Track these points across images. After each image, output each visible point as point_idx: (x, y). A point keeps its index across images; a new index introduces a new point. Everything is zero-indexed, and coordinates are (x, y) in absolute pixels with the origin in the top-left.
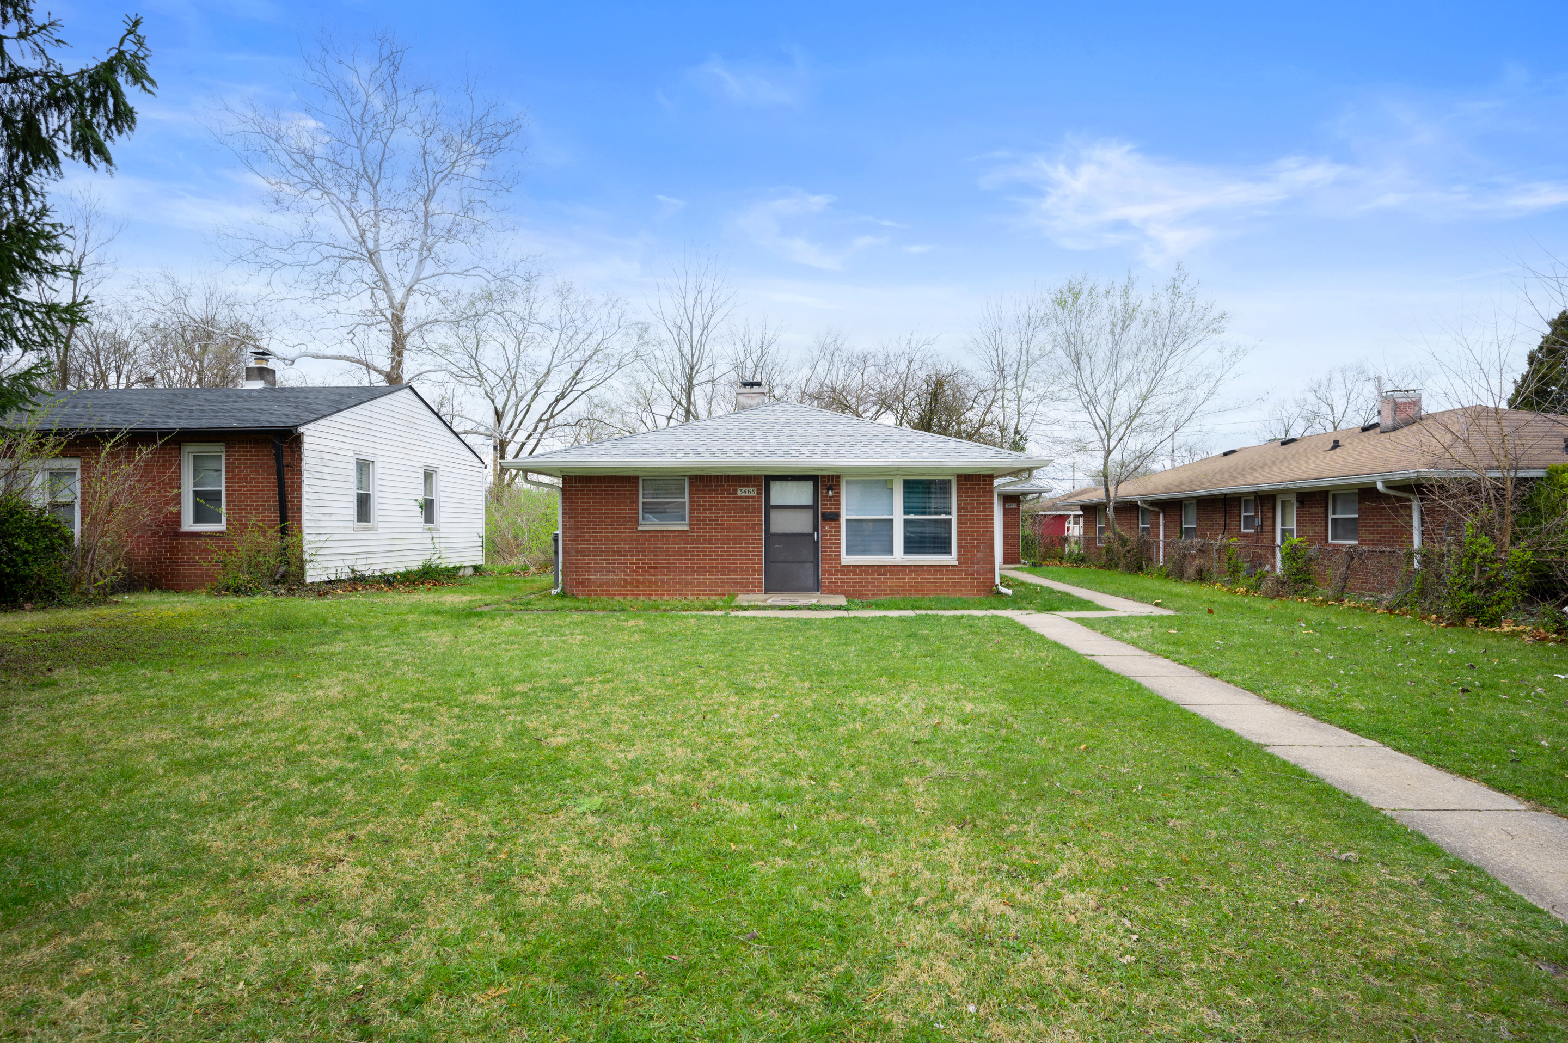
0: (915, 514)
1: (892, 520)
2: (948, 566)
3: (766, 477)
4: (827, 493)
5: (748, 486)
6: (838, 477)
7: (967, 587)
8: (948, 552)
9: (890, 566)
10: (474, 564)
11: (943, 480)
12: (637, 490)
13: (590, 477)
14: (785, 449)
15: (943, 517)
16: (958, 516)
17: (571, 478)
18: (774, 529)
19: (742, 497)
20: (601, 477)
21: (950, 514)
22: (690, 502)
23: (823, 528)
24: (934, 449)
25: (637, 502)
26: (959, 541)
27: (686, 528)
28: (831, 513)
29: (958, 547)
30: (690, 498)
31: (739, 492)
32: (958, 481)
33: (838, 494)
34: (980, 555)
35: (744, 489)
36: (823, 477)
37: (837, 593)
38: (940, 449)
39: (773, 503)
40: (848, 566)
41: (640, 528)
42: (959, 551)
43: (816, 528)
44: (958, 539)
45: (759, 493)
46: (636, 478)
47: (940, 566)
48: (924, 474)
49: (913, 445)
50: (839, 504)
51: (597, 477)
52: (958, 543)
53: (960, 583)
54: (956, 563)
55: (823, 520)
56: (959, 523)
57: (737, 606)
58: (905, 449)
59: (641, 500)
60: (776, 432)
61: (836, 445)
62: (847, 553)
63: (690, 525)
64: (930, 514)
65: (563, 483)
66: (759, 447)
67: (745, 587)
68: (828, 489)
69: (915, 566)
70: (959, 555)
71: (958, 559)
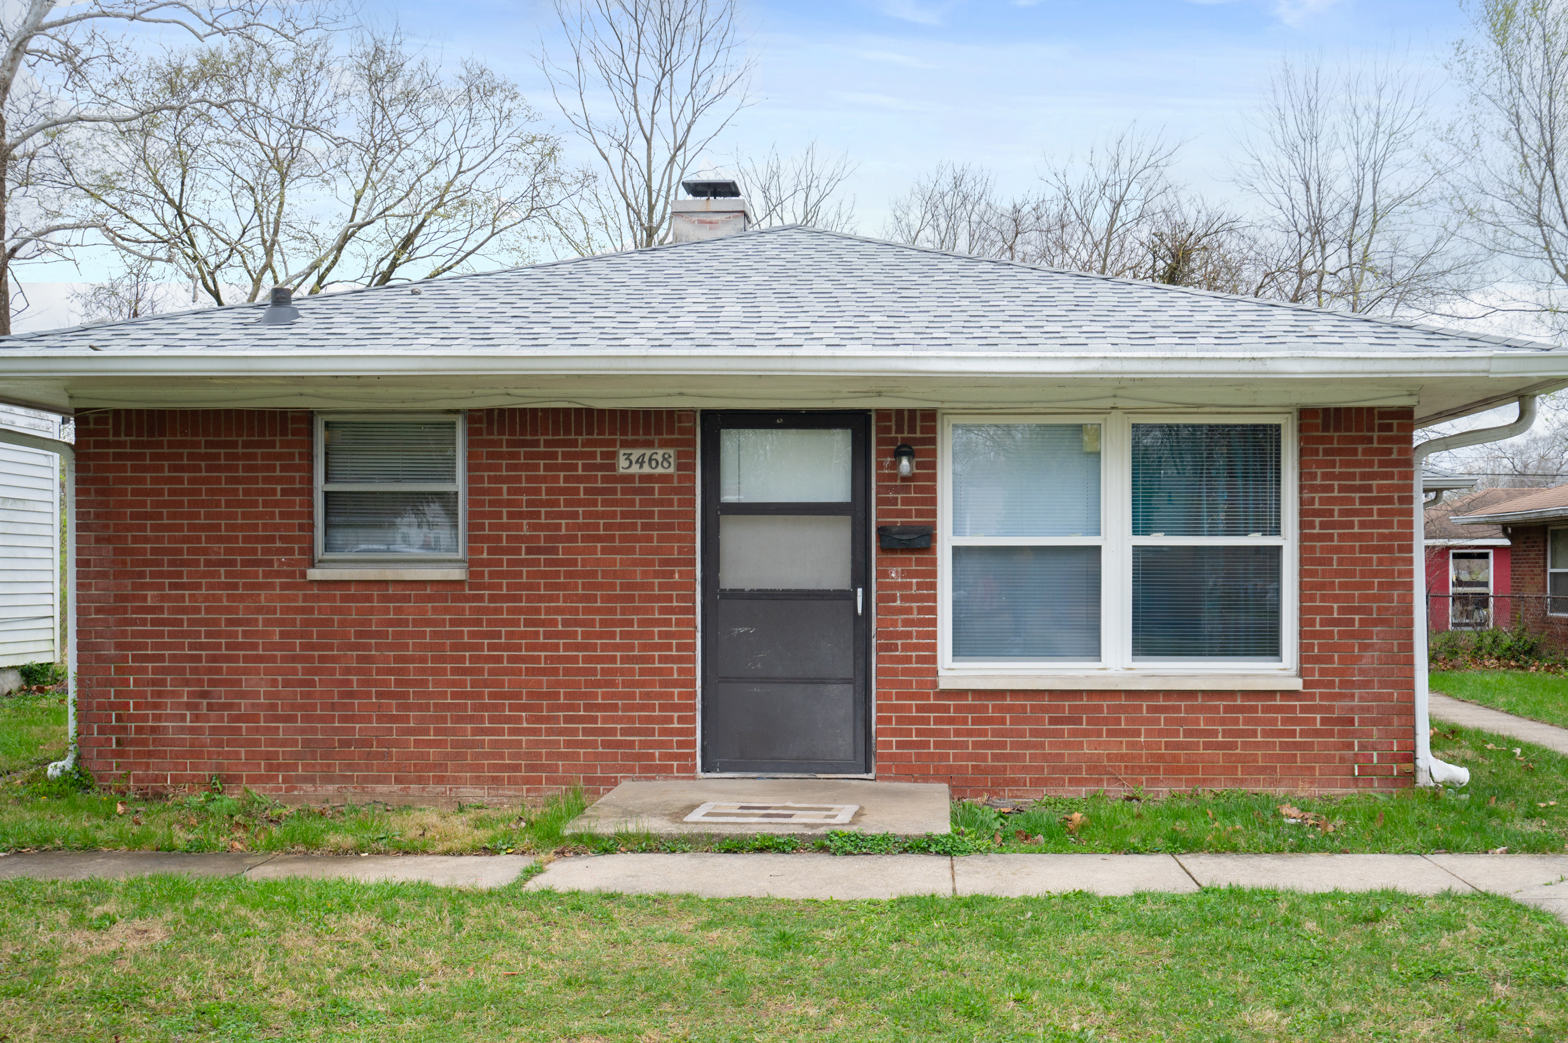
0: (1169, 533)
1: (1098, 549)
2: (1271, 694)
3: (707, 414)
4: (895, 465)
5: (648, 444)
6: (930, 416)
7: (1330, 759)
8: (1272, 649)
9: (1091, 693)
10: (20, 662)
11: (1255, 427)
12: (310, 456)
13: (162, 413)
14: (764, 327)
15: (1255, 540)
16: (1303, 538)
17: (102, 416)
18: (731, 578)
19: (630, 478)
20: (195, 413)
21: (1277, 531)
22: (471, 492)
23: (882, 574)
24: (1229, 327)
25: (310, 492)
26: (1304, 612)
27: (457, 574)
28: (906, 529)
29: (1302, 634)
30: (471, 480)
31: (622, 463)
32: (1301, 429)
33: (928, 467)
34: (1370, 660)
35: (636, 453)
36: (883, 414)
37: (925, 778)
38: (1246, 329)
39: (729, 496)
40: (961, 693)
41: (314, 574)
42: (1303, 648)
43: (861, 575)
44: (1302, 610)
45: (685, 466)
46: (307, 417)
47: (1247, 694)
48: (1197, 407)
49: (1162, 318)
50: (933, 501)
51: (184, 413)
52: (1302, 622)
53: (1310, 746)
54: (1297, 684)
55: (883, 549)
56: (1304, 559)
57: (578, 838)
58: (1138, 327)
59: (320, 485)
60: (749, 288)
61: (924, 316)
62: (959, 651)
63: (472, 563)
64: (1212, 533)
65: (78, 433)
66: (685, 322)
67: (640, 757)
68: (898, 454)
69: (1168, 694)
70: (1303, 659)
71: (1302, 673)
